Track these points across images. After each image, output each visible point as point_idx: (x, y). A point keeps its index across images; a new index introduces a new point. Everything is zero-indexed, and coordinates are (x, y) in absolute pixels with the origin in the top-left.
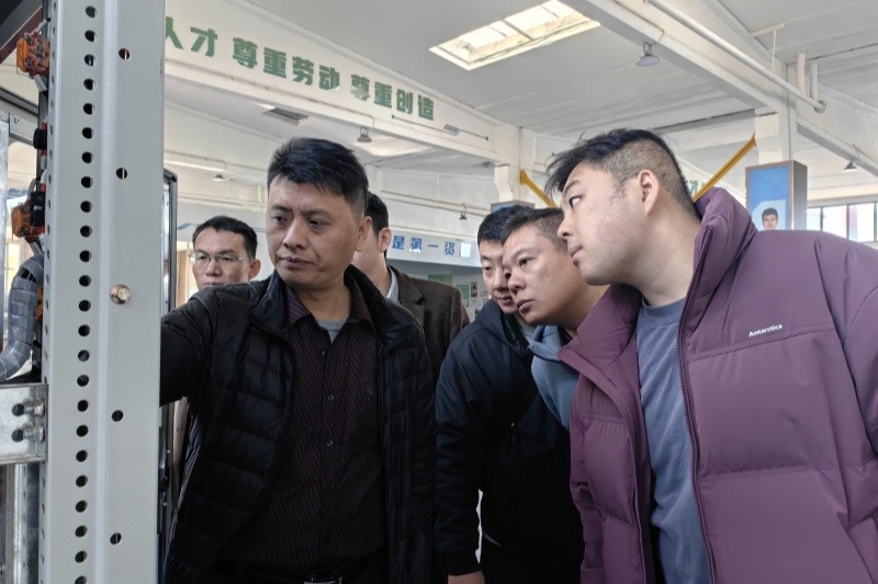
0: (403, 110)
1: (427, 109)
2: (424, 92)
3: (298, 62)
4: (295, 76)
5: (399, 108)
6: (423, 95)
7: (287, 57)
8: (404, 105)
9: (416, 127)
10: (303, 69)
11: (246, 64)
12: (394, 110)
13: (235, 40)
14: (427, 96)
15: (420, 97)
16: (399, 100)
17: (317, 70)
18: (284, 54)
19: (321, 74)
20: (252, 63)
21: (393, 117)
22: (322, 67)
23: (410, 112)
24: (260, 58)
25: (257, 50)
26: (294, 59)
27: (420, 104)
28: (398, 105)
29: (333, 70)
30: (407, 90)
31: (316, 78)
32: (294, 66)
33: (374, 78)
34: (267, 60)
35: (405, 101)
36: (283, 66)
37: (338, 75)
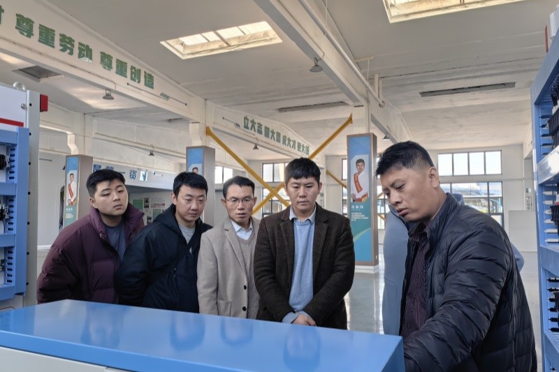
0: (135, 80)
1: (150, 82)
2: (148, 69)
3: (63, 38)
4: (61, 48)
5: (132, 79)
6: (148, 72)
7: (55, 33)
8: (135, 77)
9: (143, 92)
10: (67, 43)
11: (26, 34)
12: (128, 80)
13: (17, 15)
14: (150, 73)
15: (145, 73)
16: (132, 73)
17: (76, 45)
18: (54, 31)
19: (79, 48)
20: (30, 34)
21: (128, 84)
22: (80, 44)
23: (139, 82)
24: (36, 31)
25: (34, 25)
26: (61, 35)
27: (145, 77)
28: (131, 77)
29: (88, 46)
30: (137, 67)
31: (76, 51)
32: (61, 40)
33: (115, 56)
34: (41, 34)
35: (136, 75)
36: (53, 39)
37: (91, 50)
